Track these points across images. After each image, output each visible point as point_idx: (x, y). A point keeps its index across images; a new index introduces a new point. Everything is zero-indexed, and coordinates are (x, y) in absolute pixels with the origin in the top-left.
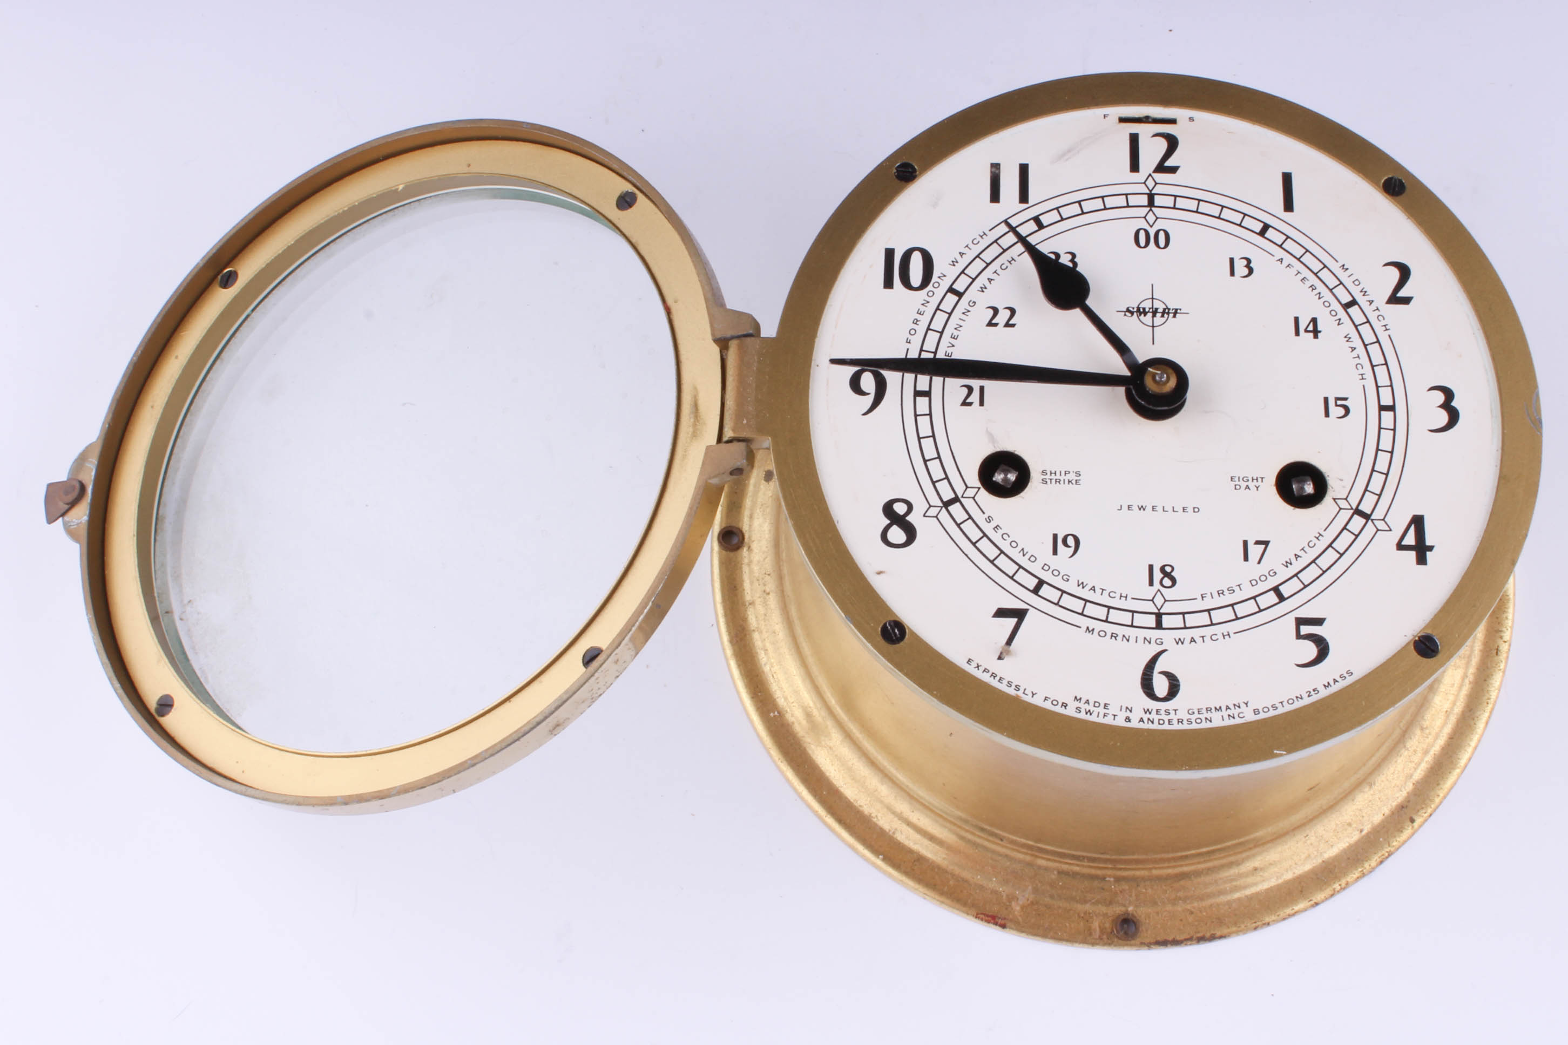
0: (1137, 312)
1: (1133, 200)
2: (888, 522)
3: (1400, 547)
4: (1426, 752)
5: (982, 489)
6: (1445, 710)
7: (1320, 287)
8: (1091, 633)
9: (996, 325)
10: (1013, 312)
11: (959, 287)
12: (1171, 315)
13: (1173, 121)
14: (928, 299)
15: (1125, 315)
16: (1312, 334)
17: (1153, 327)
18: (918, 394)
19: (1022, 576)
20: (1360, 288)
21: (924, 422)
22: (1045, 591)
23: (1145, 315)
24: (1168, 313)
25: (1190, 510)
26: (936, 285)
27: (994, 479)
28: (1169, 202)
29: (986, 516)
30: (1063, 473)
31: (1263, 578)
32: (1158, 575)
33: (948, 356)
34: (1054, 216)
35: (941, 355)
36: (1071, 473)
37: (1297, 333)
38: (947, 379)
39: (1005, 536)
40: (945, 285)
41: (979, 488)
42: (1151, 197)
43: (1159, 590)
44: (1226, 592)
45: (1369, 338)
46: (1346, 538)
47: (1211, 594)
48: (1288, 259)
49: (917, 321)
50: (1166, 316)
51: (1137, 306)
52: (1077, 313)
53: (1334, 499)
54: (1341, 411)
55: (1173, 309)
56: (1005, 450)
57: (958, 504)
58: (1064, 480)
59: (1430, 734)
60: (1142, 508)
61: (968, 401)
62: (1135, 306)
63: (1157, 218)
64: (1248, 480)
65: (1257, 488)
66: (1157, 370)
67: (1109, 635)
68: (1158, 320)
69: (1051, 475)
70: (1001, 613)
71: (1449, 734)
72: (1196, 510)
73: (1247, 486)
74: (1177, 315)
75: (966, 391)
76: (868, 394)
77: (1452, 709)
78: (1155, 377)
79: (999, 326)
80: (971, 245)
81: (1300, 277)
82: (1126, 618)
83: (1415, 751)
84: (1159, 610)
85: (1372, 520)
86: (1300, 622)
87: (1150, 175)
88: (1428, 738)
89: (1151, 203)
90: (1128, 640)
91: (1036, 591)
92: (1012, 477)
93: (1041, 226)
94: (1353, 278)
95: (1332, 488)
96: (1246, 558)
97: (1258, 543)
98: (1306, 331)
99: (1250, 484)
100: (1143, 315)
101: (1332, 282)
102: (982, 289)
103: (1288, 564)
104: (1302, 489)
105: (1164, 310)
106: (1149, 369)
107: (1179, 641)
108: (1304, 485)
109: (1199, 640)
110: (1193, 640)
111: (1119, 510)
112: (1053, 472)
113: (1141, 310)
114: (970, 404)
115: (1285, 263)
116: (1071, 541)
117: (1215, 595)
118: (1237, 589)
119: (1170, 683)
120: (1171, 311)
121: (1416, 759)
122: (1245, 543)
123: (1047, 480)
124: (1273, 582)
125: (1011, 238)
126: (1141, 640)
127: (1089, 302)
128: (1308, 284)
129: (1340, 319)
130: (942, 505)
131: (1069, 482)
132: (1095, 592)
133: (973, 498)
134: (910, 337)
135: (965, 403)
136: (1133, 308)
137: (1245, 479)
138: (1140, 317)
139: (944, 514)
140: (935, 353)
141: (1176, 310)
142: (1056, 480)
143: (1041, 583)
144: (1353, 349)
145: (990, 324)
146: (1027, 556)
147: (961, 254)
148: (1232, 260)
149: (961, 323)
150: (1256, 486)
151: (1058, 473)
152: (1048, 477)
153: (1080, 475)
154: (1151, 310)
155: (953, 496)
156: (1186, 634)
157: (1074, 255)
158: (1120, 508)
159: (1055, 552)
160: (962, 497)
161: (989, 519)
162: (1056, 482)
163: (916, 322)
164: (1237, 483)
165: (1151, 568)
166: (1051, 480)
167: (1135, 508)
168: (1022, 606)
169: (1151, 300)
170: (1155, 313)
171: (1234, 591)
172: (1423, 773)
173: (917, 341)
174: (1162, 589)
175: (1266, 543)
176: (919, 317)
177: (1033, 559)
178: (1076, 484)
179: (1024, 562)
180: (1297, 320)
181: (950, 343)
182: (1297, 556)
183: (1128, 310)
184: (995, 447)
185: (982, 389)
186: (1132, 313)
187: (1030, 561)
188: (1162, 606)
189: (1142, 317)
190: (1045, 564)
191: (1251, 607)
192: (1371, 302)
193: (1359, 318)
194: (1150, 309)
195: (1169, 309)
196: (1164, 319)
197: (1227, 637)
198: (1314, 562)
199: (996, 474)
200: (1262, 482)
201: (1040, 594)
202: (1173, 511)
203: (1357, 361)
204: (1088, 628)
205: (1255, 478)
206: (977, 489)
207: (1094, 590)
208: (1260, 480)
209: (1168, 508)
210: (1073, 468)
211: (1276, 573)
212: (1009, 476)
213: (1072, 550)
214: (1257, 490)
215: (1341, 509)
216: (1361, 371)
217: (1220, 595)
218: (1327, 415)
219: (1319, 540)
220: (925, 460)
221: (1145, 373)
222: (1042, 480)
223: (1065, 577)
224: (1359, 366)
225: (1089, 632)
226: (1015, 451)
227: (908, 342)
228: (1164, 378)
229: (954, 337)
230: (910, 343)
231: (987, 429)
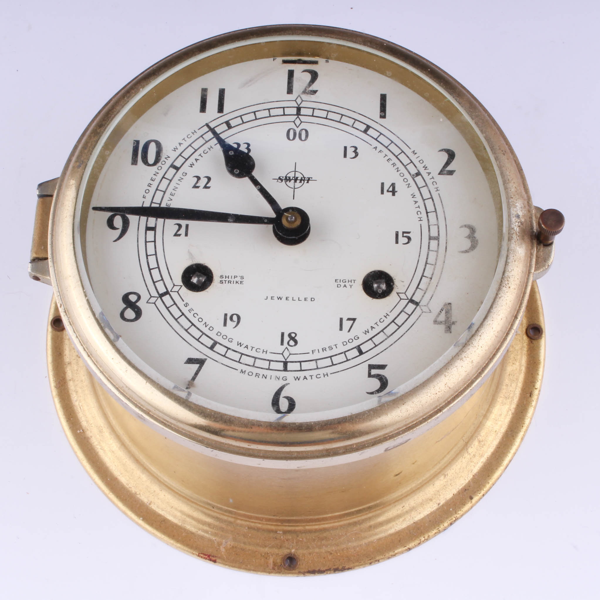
0: (285, 179)
1: (287, 111)
2: (125, 306)
3: (435, 322)
4: (482, 456)
5: (183, 287)
7: (399, 164)
8: (244, 373)
9: (198, 187)
10: (209, 179)
11: (178, 164)
12: (306, 181)
13: (316, 63)
14: (158, 171)
15: (278, 181)
16: (391, 193)
17: (294, 188)
18: (148, 229)
19: (204, 339)
20: (423, 165)
21: (151, 246)
22: (218, 348)
23: (289, 182)
24: (304, 180)
25: (309, 299)
26: (163, 163)
27: (192, 281)
28: (310, 112)
29: (185, 303)
30: (233, 277)
31: (350, 341)
32: (286, 339)
33: (168, 206)
34: (239, 121)
35: (163, 205)
36: (238, 276)
37: (382, 192)
38: (166, 220)
39: (195, 315)
40: (169, 162)
41: (181, 286)
42: (299, 109)
43: (287, 348)
44: (328, 349)
45: (426, 195)
46: (404, 316)
47: (318, 350)
48: (380, 147)
50: (302, 182)
51: (285, 176)
52: (246, 180)
53: (398, 293)
54: (406, 240)
55: (307, 178)
56: (199, 263)
57: (168, 296)
58: (234, 281)
59: (484, 444)
60: (280, 298)
61: (179, 233)
62: (284, 176)
63: (301, 122)
64: (346, 282)
65: (351, 286)
66: (289, 215)
67: (254, 374)
68: (298, 184)
70: (190, 361)
72: (312, 299)
73: (345, 285)
74: (310, 181)
75: (177, 227)
76: (118, 229)
78: (288, 218)
79: (200, 188)
80: (186, 139)
81: (387, 158)
82: (266, 364)
83: (474, 455)
84: (286, 359)
85: (420, 306)
86: (371, 367)
87: (299, 96)
89: (298, 113)
90: (266, 378)
91: (212, 348)
92: (203, 279)
93: (229, 127)
94: (419, 159)
95: (397, 286)
96: (341, 329)
97: (349, 319)
98: (388, 191)
99: (347, 284)
100: (288, 181)
101: (406, 161)
102: (191, 165)
103: (366, 332)
104: (379, 287)
105: (302, 178)
106: (285, 214)
107: (297, 378)
108: (380, 285)
109: (309, 378)
110: (305, 378)
111: (265, 299)
112: (227, 276)
113: (288, 178)
114: (180, 235)
115: (378, 150)
116: (235, 318)
117: (321, 350)
118: (334, 347)
119: (289, 403)
120: (306, 179)
122: (341, 320)
123: (223, 281)
124: (356, 343)
125: (210, 135)
126: (273, 377)
127: (254, 173)
128: (391, 162)
129: (409, 184)
130: (158, 296)
131: (237, 282)
132: (247, 349)
133: (178, 292)
134: (146, 194)
135: (176, 235)
136: (283, 177)
137: (344, 281)
139: (159, 302)
140: (160, 204)
141: (309, 178)
142: (228, 281)
143: (215, 343)
144: (416, 202)
145: (195, 187)
146: (208, 327)
147: (180, 144)
148: (345, 148)
149: (177, 186)
150: (350, 285)
151: (230, 277)
152: (224, 279)
153: (243, 278)
154: (294, 179)
155: (165, 290)
156: (301, 374)
157: (249, 145)
159: (225, 324)
160: (171, 291)
161: (186, 305)
162: (228, 282)
163: (150, 185)
164: (339, 283)
165: (283, 335)
166: (225, 281)
167: (276, 298)
168: (203, 357)
169: (294, 172)
170: (296, 180)
171: (332, 348)
173: (149, 197)
174: (289, 347)
175: (354, 320)
176: (152, 182)
177: (211, 329)
178: (241, 284)
179: (206, 330)
180: (383, 184)
181: (169, 198)
182: (372, 328)
183: (280, 178)
184: (193, 261)
185: (187, 226)
186: (282, 180)
188: (288, 357)
189: (288, 183)
190: (219, 332)
191: (342, 358)
192: (429, 174)
193: (421, 183)
194: (293, 177)
195: (305, 178)
196: (301, 184)
197: (326, 376)
198: (382, 331)
199: (193, 278)
200: (354, 283)
201: (214, 349)
202: (299, 300)
203: (418, 209)
204: (242, 370)
205: (350, 280)
206: (180, 287)
207: (247, 348)
208: (353, 281)
209: (296, 298)
210: (239, 274)
211: (358, 338)
212: (201, 278)
213: (235, 323)
214: (351, 288)
215: (401, 299)
216: (420, 216)
217: (324, 351)
218: (397, 242)
219: (387, 318)
220: (150, 270)
221: (283, 216)
222: (220, 281)
223: (230, 340)
224: (419, 213)
225: (243, 372)
226: (205, 263)
227: (144, 197)
228: (293, 219)
229: (172, 195)
230: (146, 197)
231: (189, 250)
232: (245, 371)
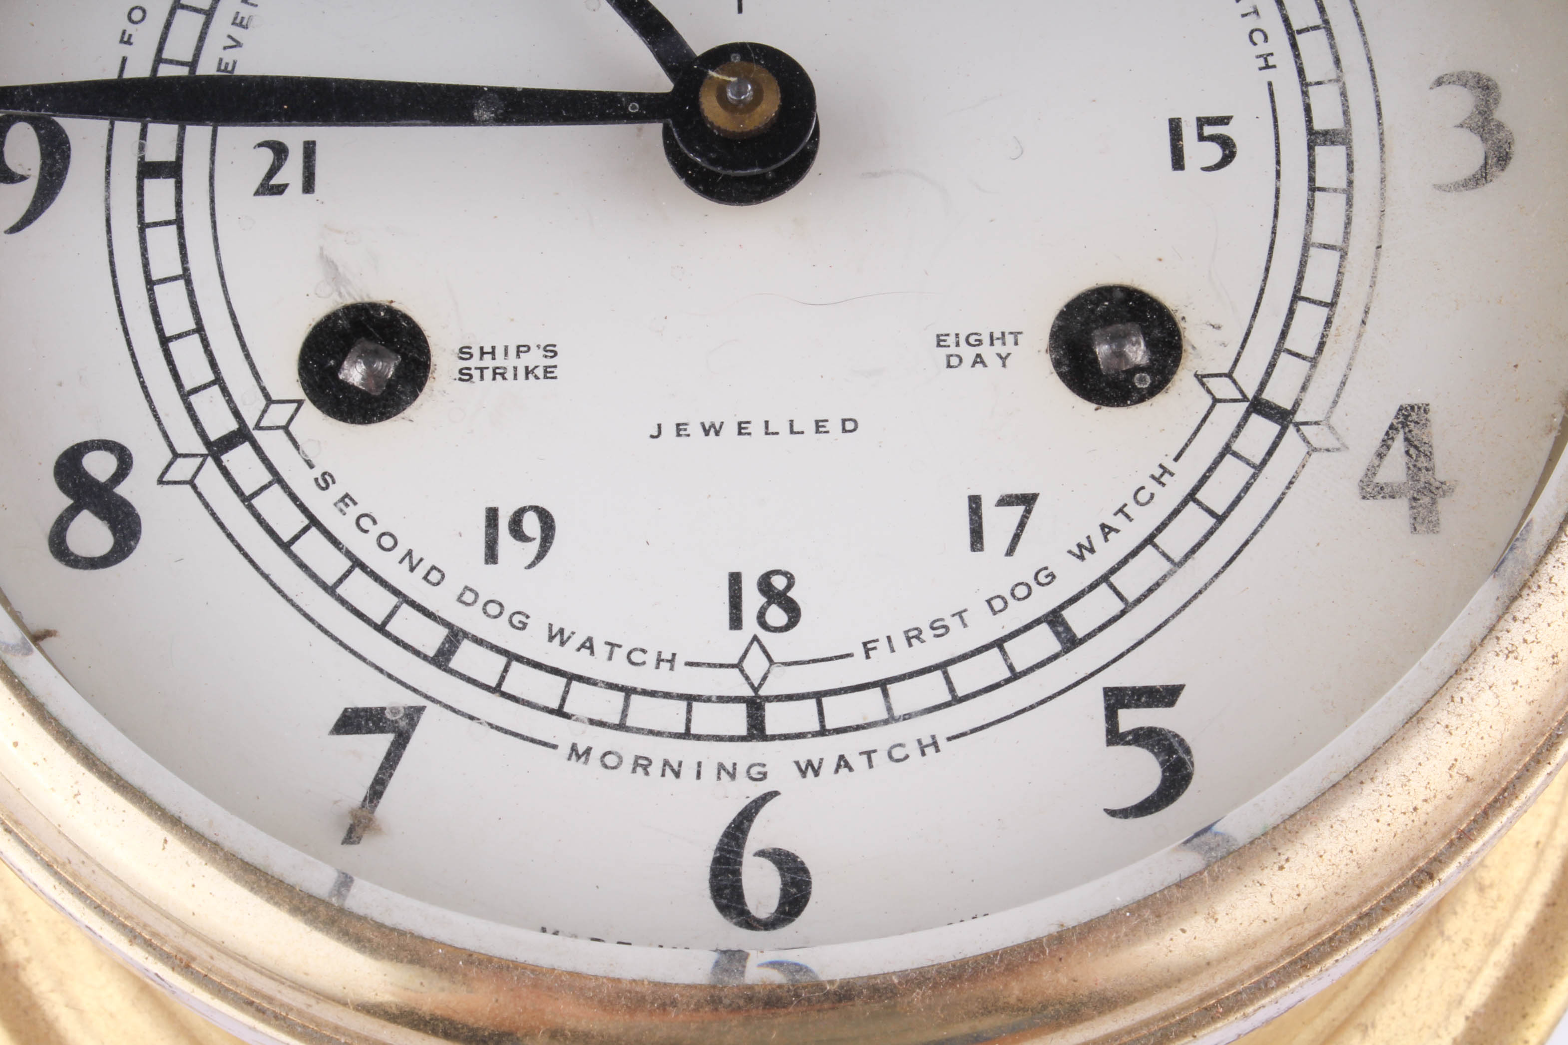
2: (67, 502)
3: (1369, 490)
4: (1493, 942)
5: (308, 405)
6: (1534, 840)
8: (583, 759)
18: (149, 170)
19: (406, 622)
21: (163, 241)
22: (466, 657)
25: (834, 426)
27: (341, 377)
29: (317, 473)
30: (512, 351)
31: (1021, 590)
32: (752, 600)
33: (223, 71)
35: (207, 68)
36: (534, 349)
38: (222, 130)
39: (365, 523)
41: (300, 403)
43: (755, 639)
44: (928, 634)
46: (1232, 474)
47: (889, 638)
53: (1200, 378)
54: (1215, 152)
56: (367, 300)
57: (246, 447)
58: (515, 368)
59: (1500, 898)
60: (712, 429)
61: (275, 181)
64: (980, 342)
65: (1004, 360)
66: (729, 76)
67: (628, 762)
69: (481, 359)
70: (352, 722)
71: (1546, 895)
72: (849, 426)
73: (978, 356)
75: (267, 156)
76: (26, 177)
77: (1550, 836)
78: (726, 93)
82: (671, 716)
83: (1467, 943)
84: (756, 689)
85: (1297, 425)
86: (1117, 699)
88: (1494, 908)
90: (677, 774)
91: (441, 659)
92: (389, 368)
95: (1194, 348)
96: (977, 543)
97: (1006, 501)
99: (985, 350)
103: (1083, 550)
104: (1119, 355)
106: (712, 73)
107: (810, 769)
108: (1124, 346)
109: (859, 762)
110: (843, 763)
111: (652, 437)
112: (488, 349)
114: (280, 190)
116: (531, 525)
117: (900, 641)
118: (954, 624)
119: (784, 878)
121: (1469, 959)
122: (975, 503)
123: (473, 372)
124: (1046, 601)
126: (709, 771)
130: (204, 451)
132: (592, 653)
133: (286, 428)
134: (131, 28)
135: (266, 188)
137: (972, 340)
139: (210, 477)
140: (193, 65)
142: (495, 368)
143: (455, 636)
146: (421, 570)
150: (999, 355)
151: (499, 352)
152: (474, 362)
153: (556, 354)
155: (233, 425)
156: (826, 750)
158: (656, 434)
159: (491, 556)
160: (258, 427)
161: (325, 481)
162: (495, 373)
164: (953, 350)
165: (735, 580)
166: (482, 370)
167: (695, 430)
168: (407, 700)
171: (947, 628)
172: (1488, 991)
173: (146, 38)
174: (763, 635)
175: (1028, 501)
177: (435, 576)
178: (546, 377)
179: (411, 584)
181: (229, 37)
182: (1106, 530)
184: (340, 294)
185: (309, 149)
187: (428, 581)
188: (764, 678)
190: (467, 588)
191: (990, 666)
197: (930, 751)
198: (1150, 540)
199: (346, 364)
200: (1016, 343)
201: (454, 664)
202: (792, 432)
203: (1251, 22)
204: (574, 748)
205: (997, 334)
206: (295, 405)
207: (591, 648)
208: (1010, 339)
209: (779, 425)
210: (536, 338)
211: (1053, 576)
212: (379, 365)
213: (533, 548)
214: (1004, 365)
215: (1216, 401)
216: (1263, 49)
217: (914, 641)
218: (1178, 162)
219: (1164, 485)
220: (165, 341)
222: (460, 372)
223: (516, 619)
224: (1258, 37)
225: (579, 757)
226: (392, 302)
227: (126, 40)
228: (746, 94)
229: (239, 22)
230: (132, 40)
231: (321, 248)
232: (588, 751)
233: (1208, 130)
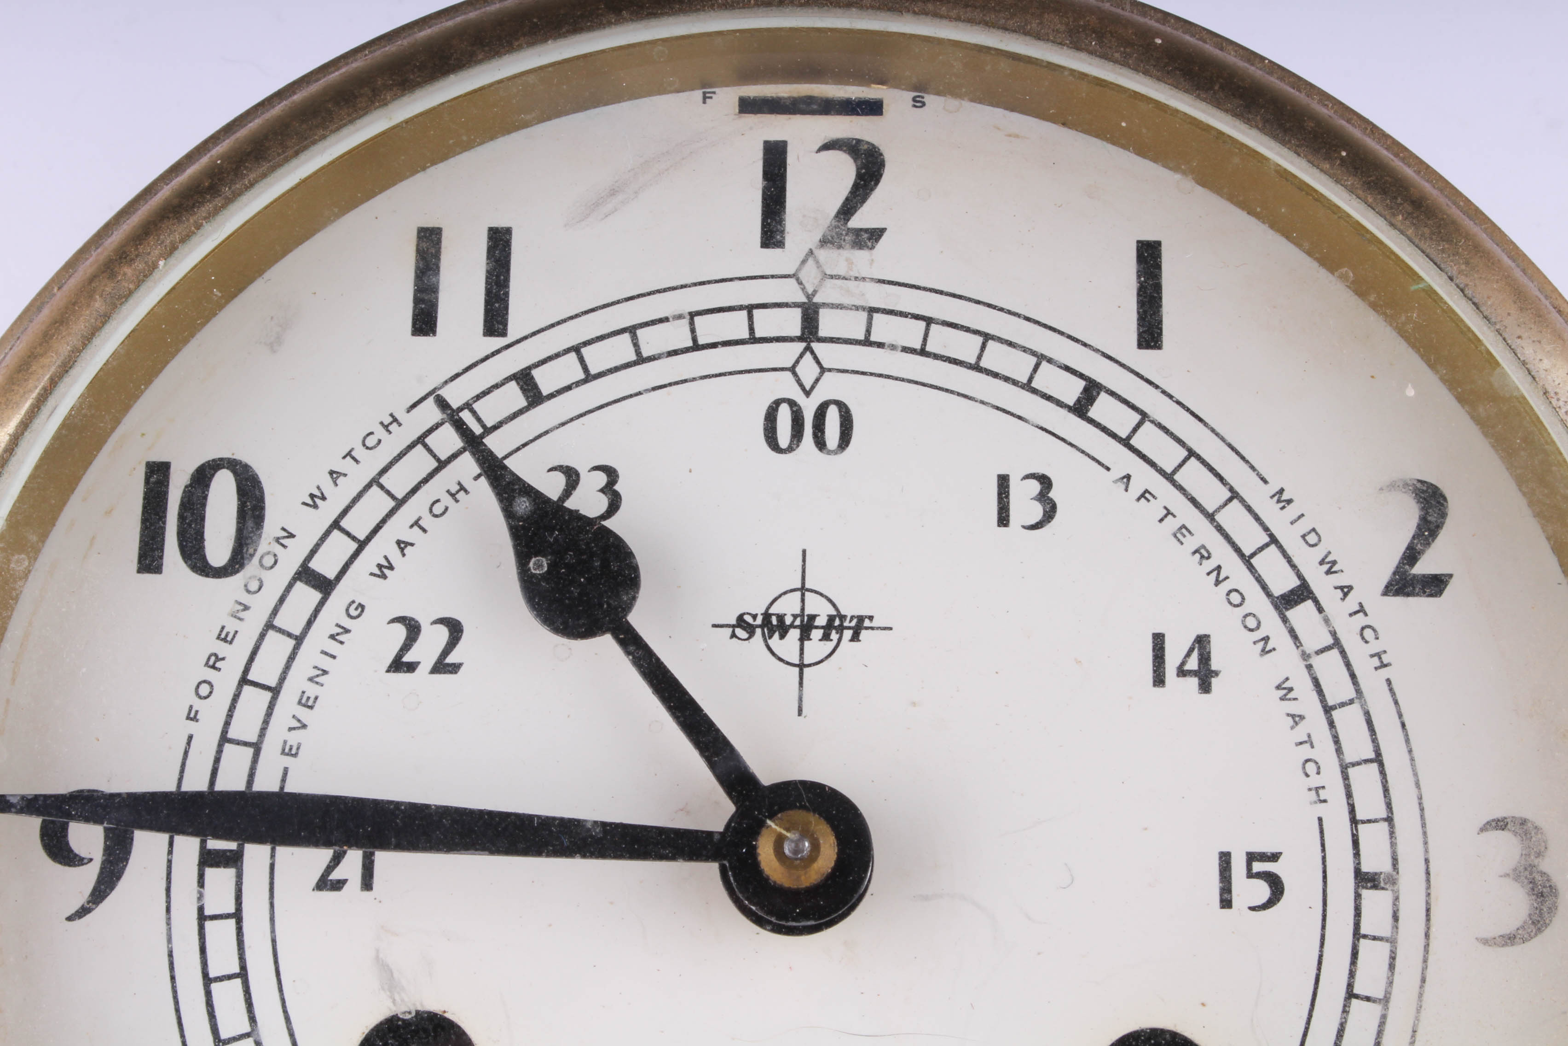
0: (761, 627)
1: (765, 323)
7: (1221, 553)
9: (411, 667)
10: (455, 629)
11: (326, 564)
12: (848, 634)
13: (874, 108)
14: (246, 599)
15: (734, 635)
16: (1194, 682)
17: (801, 666)
18: (210, 857)
20: (1318, 553)
21: (221, 935)
23: (782, 637)
24: (841, 629)
26: (268, 561)
28: (855, 325)
34: (570, 369)
37: (1159, 680)
40: (290, 562)
42: (810, 313)
45: (1337, 687)
48: (1144, 477)
49: (218, 659)
50: (834, 636)
51: (763, 611)
54: (1262, 891)
55: (852, 618)
56: (421, 1008)
61: (335, 875)
62: (760, 610)
63: (823, 370)
68: (816, 648)
74: (864, 634)
76: (89, 862)
78: (783, 848)
79: (417, 671)
80: (359, 452)
81: (1171, 524)
87: (811, 252)
89: (810, 331)
93: (533, 398)
94: (1303, 526)
98: (1182, 672)
100: (776, 635)
101: (1250, 537)
102: (384, 570)
105: (831, 619)
106: (769, 822)
113: (774, 621)
114: (338, 885)
115: (1136, 488)
120: (846, 624)
127: (639, 618)
128: (1191, 543)
129: (1266, 639)
134: (198, 704)
135: (324, 885)
136: (755, 617)
138: (770, 642)
140: (257, 746)
141: (861, 619)
144: (1297, 719)
145: (399, 665)
147: (335, 476)
148: (1003, 482)
149: (326, 663)
154: (798, 622)
157: (612, 474)
163: (214, 662)
169: (799, 594)
170: (807, 627)
173: (212, 715)
176: (222, 649)
180: (1159, 641)
181: (295, 717)
184: (394, 1002)
186: (750, 630)
189: (775, 642)
192: (1346, 591)
193: (1313, 634)
194: (795, 617)
195: (843, 618)
196: (829, 646)
203: (1305, 752)
216: (1315, 781)
218: (1226, 903)
221: (764, 831)
224: (1311, 768)
226: (445, 1012)
227: (192, 716)
228: (803, 851)
229: (306, 703)
230: (198, 717)
231: (378, 951)
233: (1258, 867)
